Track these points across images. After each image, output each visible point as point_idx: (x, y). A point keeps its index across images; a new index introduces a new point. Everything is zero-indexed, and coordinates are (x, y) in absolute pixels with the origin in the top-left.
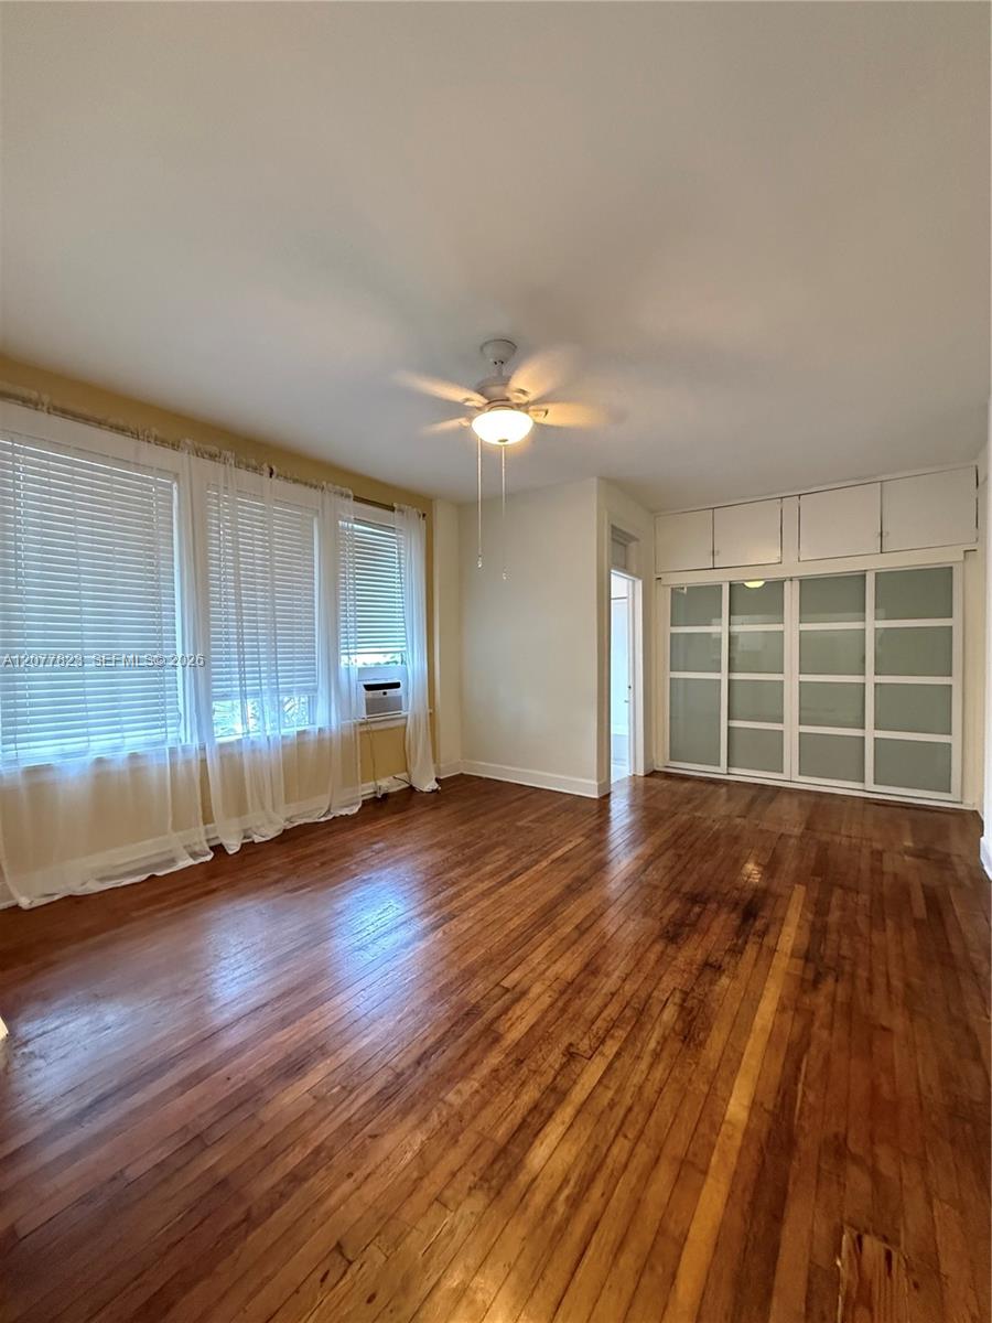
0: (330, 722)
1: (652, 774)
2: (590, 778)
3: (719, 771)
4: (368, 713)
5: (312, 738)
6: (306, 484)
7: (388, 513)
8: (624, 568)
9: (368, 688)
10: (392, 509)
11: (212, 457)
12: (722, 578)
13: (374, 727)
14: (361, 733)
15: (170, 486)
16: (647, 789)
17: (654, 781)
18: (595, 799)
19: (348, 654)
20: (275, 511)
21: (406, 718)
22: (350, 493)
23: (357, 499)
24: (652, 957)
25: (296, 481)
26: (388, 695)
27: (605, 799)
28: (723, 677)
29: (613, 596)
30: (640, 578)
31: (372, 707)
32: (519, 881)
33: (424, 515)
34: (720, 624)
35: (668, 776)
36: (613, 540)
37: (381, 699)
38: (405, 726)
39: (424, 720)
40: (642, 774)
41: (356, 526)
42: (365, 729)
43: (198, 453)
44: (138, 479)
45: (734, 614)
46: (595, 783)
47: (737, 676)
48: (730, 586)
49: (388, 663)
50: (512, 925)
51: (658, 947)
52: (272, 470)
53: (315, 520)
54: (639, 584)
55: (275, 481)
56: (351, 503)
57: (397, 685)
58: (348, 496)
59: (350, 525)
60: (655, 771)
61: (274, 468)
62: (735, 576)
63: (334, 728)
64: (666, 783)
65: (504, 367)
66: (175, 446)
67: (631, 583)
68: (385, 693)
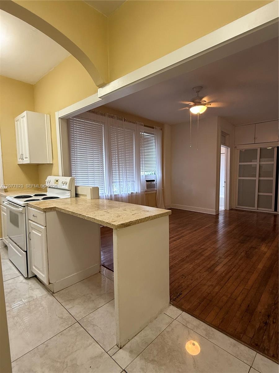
0: (138, 191)
1: (231, 209)
2: (213, 209)
3: (255, 209)
4: (147, 189)
5: (134, 194)
6: (133, 123)
7: (152, 129)
8: (224, 144)
9: (147, 181)
10: (153, 128)
11: (112, 117)
12: (258, 147)
13: (149, 192)
14: (146, 194)
15: (102, 126)
16: (230, 213)
17: (232, 211)
18: (214, 215)
19: (143, 171)
20: (119, 130)
21: (156, 190)
22: (143, 124)
23: (145, 126)
24: (237, 245)
25: (130, 122)
26: (152, 183)
27: (217, 215)
28: (257, 179)
29: (221, 153)
30: (229, 147)
31: (148, 186)
32: (197, 231)
33: (161, 129)
34: (256, 162)
35: (236, 210)
36: (222, 135)
37: (150, 184)
38: (156, 193)
39: (161, 191)
40: (228, 209)
41: (144, 134)
42: (146, 193)
43: (109, 116)
44: (91, 123)
45: (261, 158)
46: (215, 210)
47: (261, 178)
48: (260, 149)
49: (151, 174)
50: (198, 239)
51: (239, 244)
52: (125, 119)
53: (134, 132)
54: (229, 149)
55: (126, 123)
56: (143, 127)
57: (154, 181)
58: (143, 125)
59: (143, 133)
60: (232, 209)
61: (125, 118)
62: (262, 146)
63: (139, 192)
64: (236, 212)
65: (199, 93)
66: (104, 115)
67: (226, 149)
68: (151, 183)
